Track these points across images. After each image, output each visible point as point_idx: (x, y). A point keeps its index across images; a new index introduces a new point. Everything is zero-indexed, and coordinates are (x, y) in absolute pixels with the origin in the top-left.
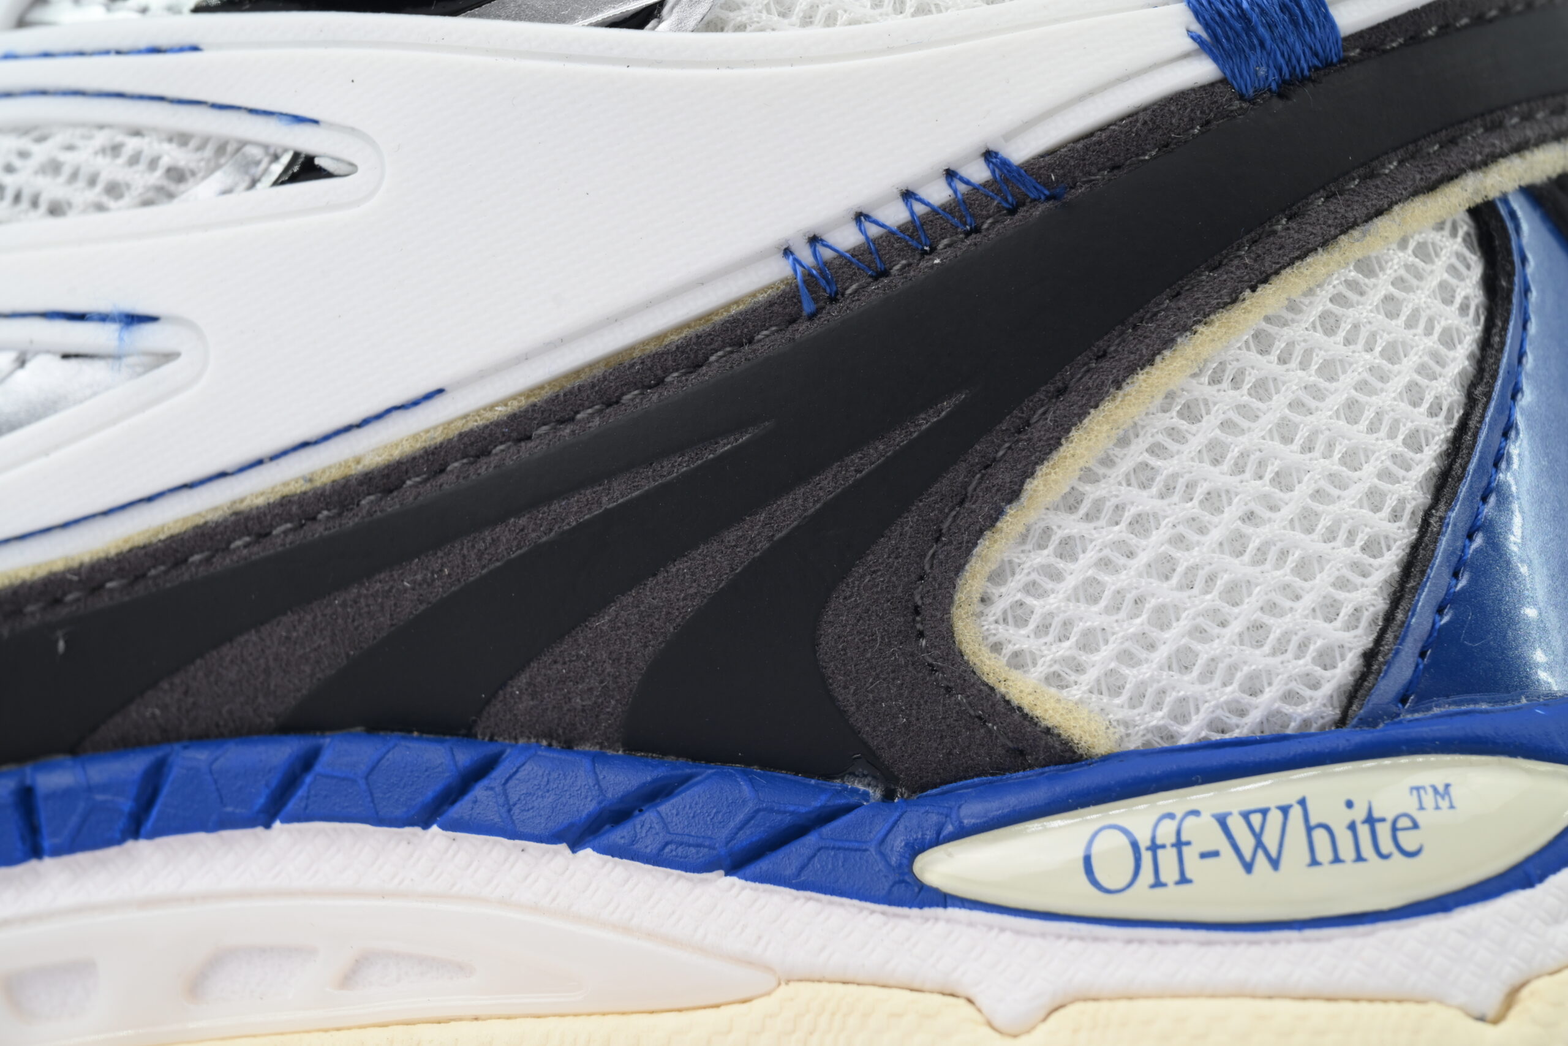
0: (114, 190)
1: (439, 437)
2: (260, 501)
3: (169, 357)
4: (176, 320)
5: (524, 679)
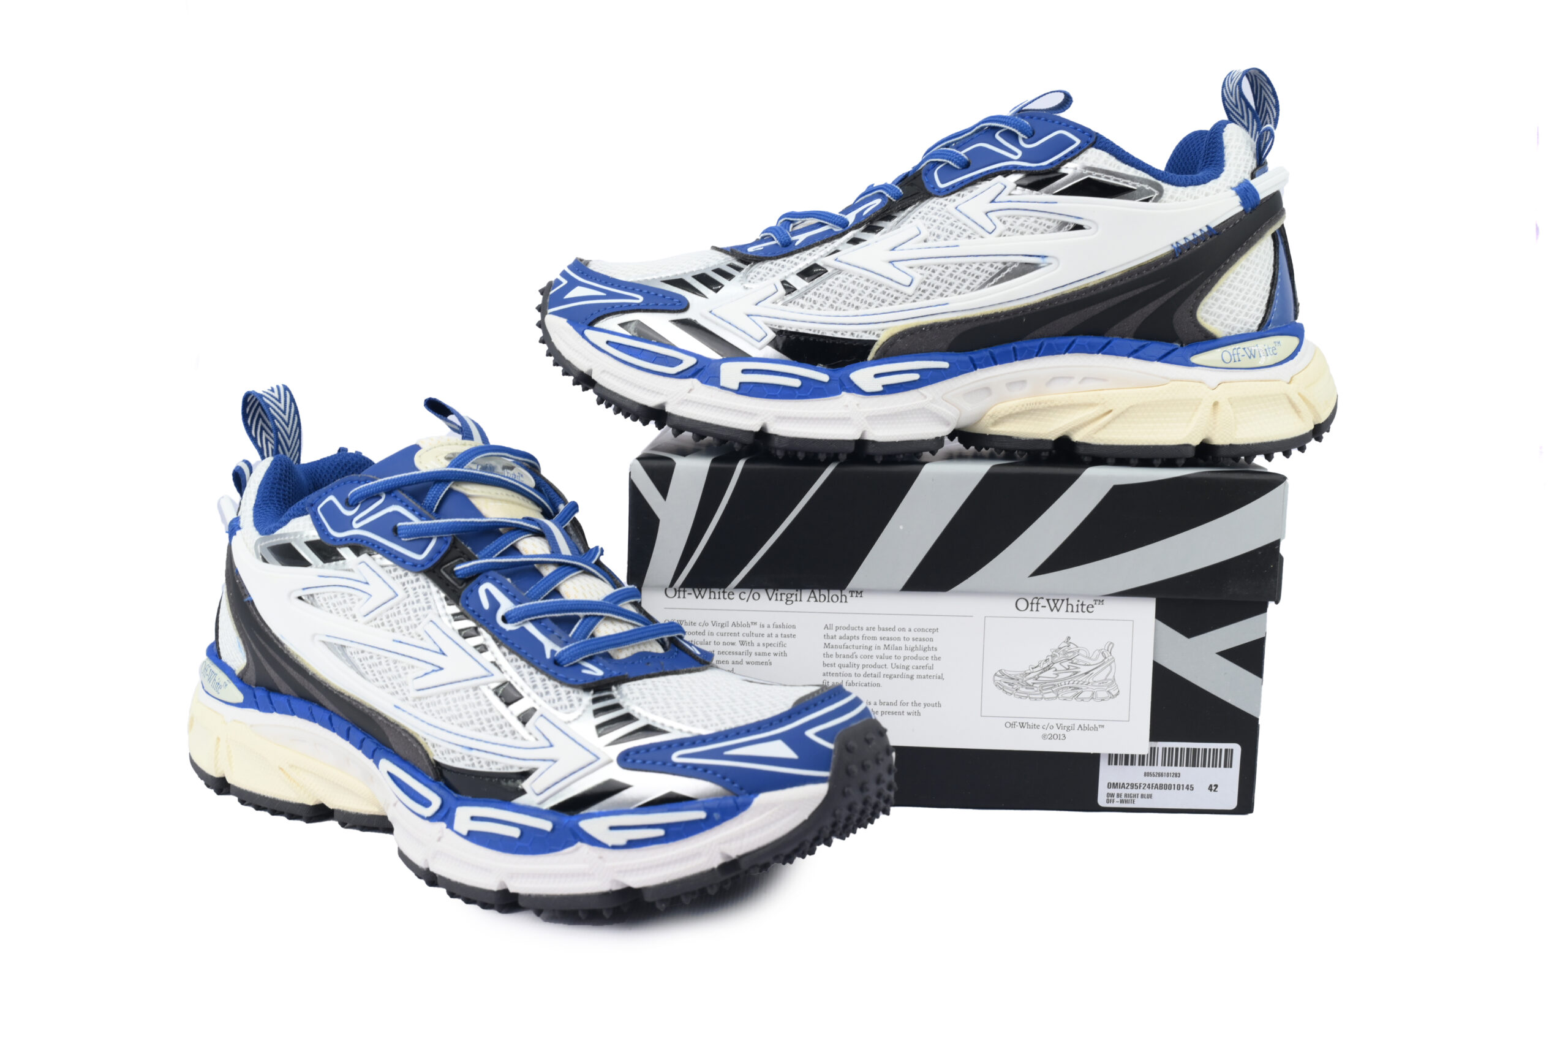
0: (1035, 230)
1: (1104, 280)
2: (1068, 292)
3: (1050, 264)
4: (1050, 257)
5: (1117, 325)
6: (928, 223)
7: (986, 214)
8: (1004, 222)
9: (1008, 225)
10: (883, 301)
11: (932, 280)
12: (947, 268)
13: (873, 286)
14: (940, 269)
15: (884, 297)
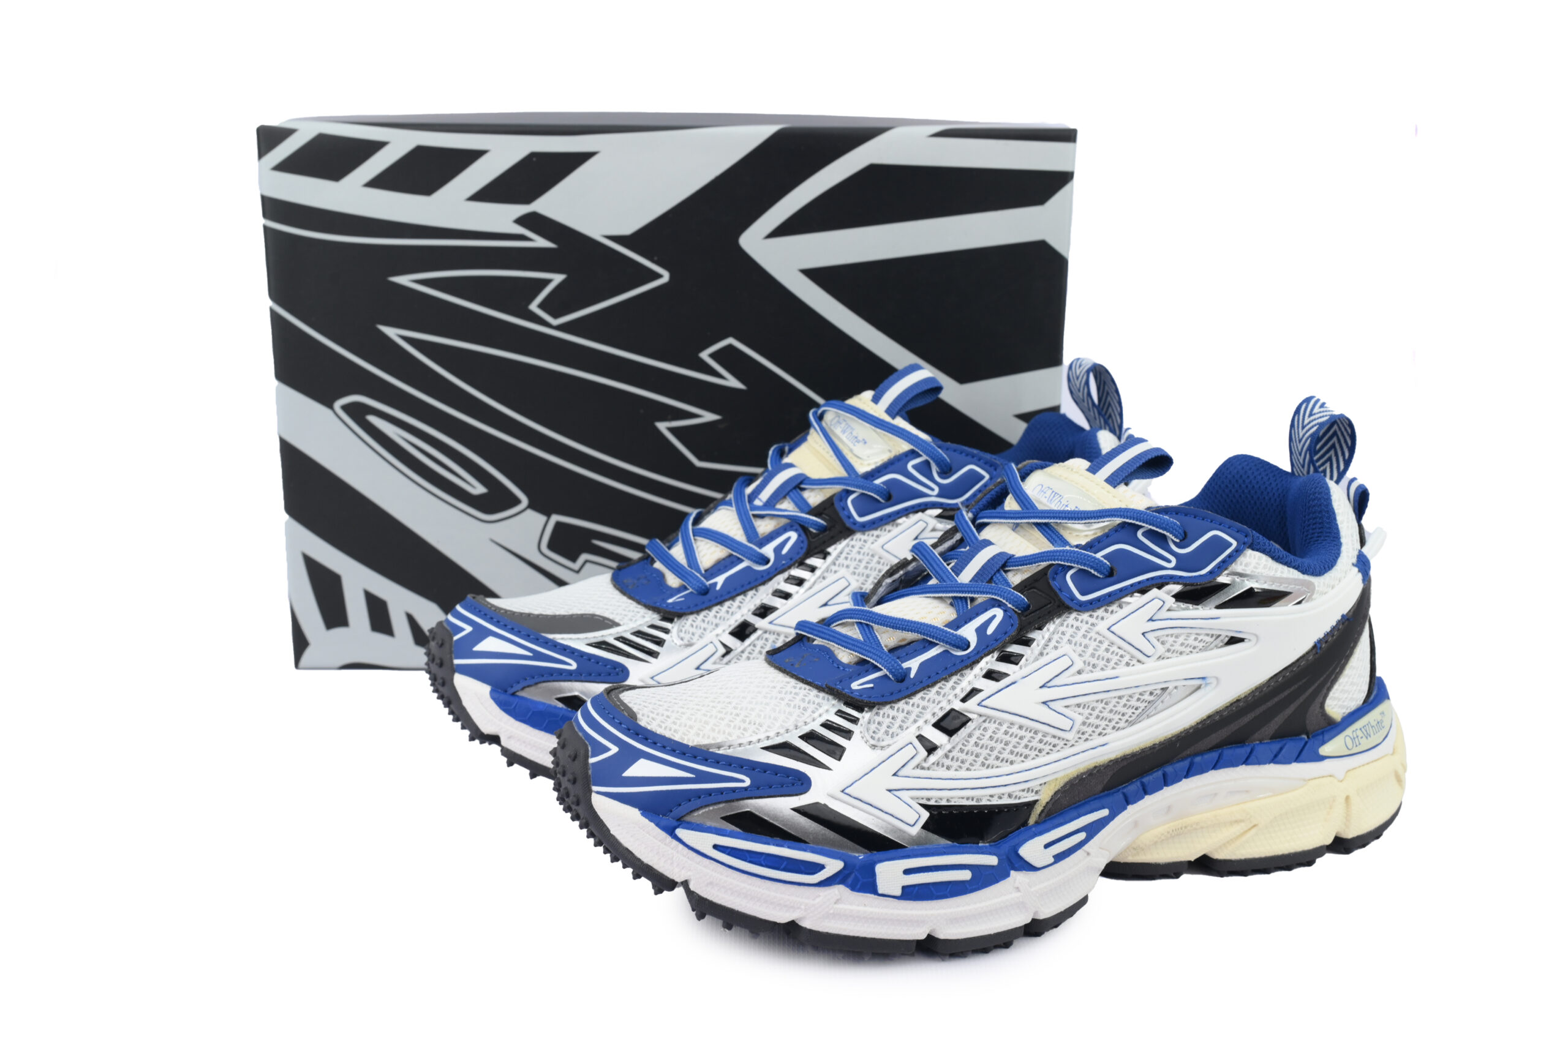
0: (1195, 649)
3: (1209, 684)
4: (1209, 677)
5: (1260, 732)
6: (1080, 649)
7: (1143, 634)
8: (1163, 643)
9: (1168, 646)
10: (1040, 751)
11: (1092, 720)
12: (1106, 704)
13: (1029, 735)
14: (1100, 706)
15: (1041, 746)
